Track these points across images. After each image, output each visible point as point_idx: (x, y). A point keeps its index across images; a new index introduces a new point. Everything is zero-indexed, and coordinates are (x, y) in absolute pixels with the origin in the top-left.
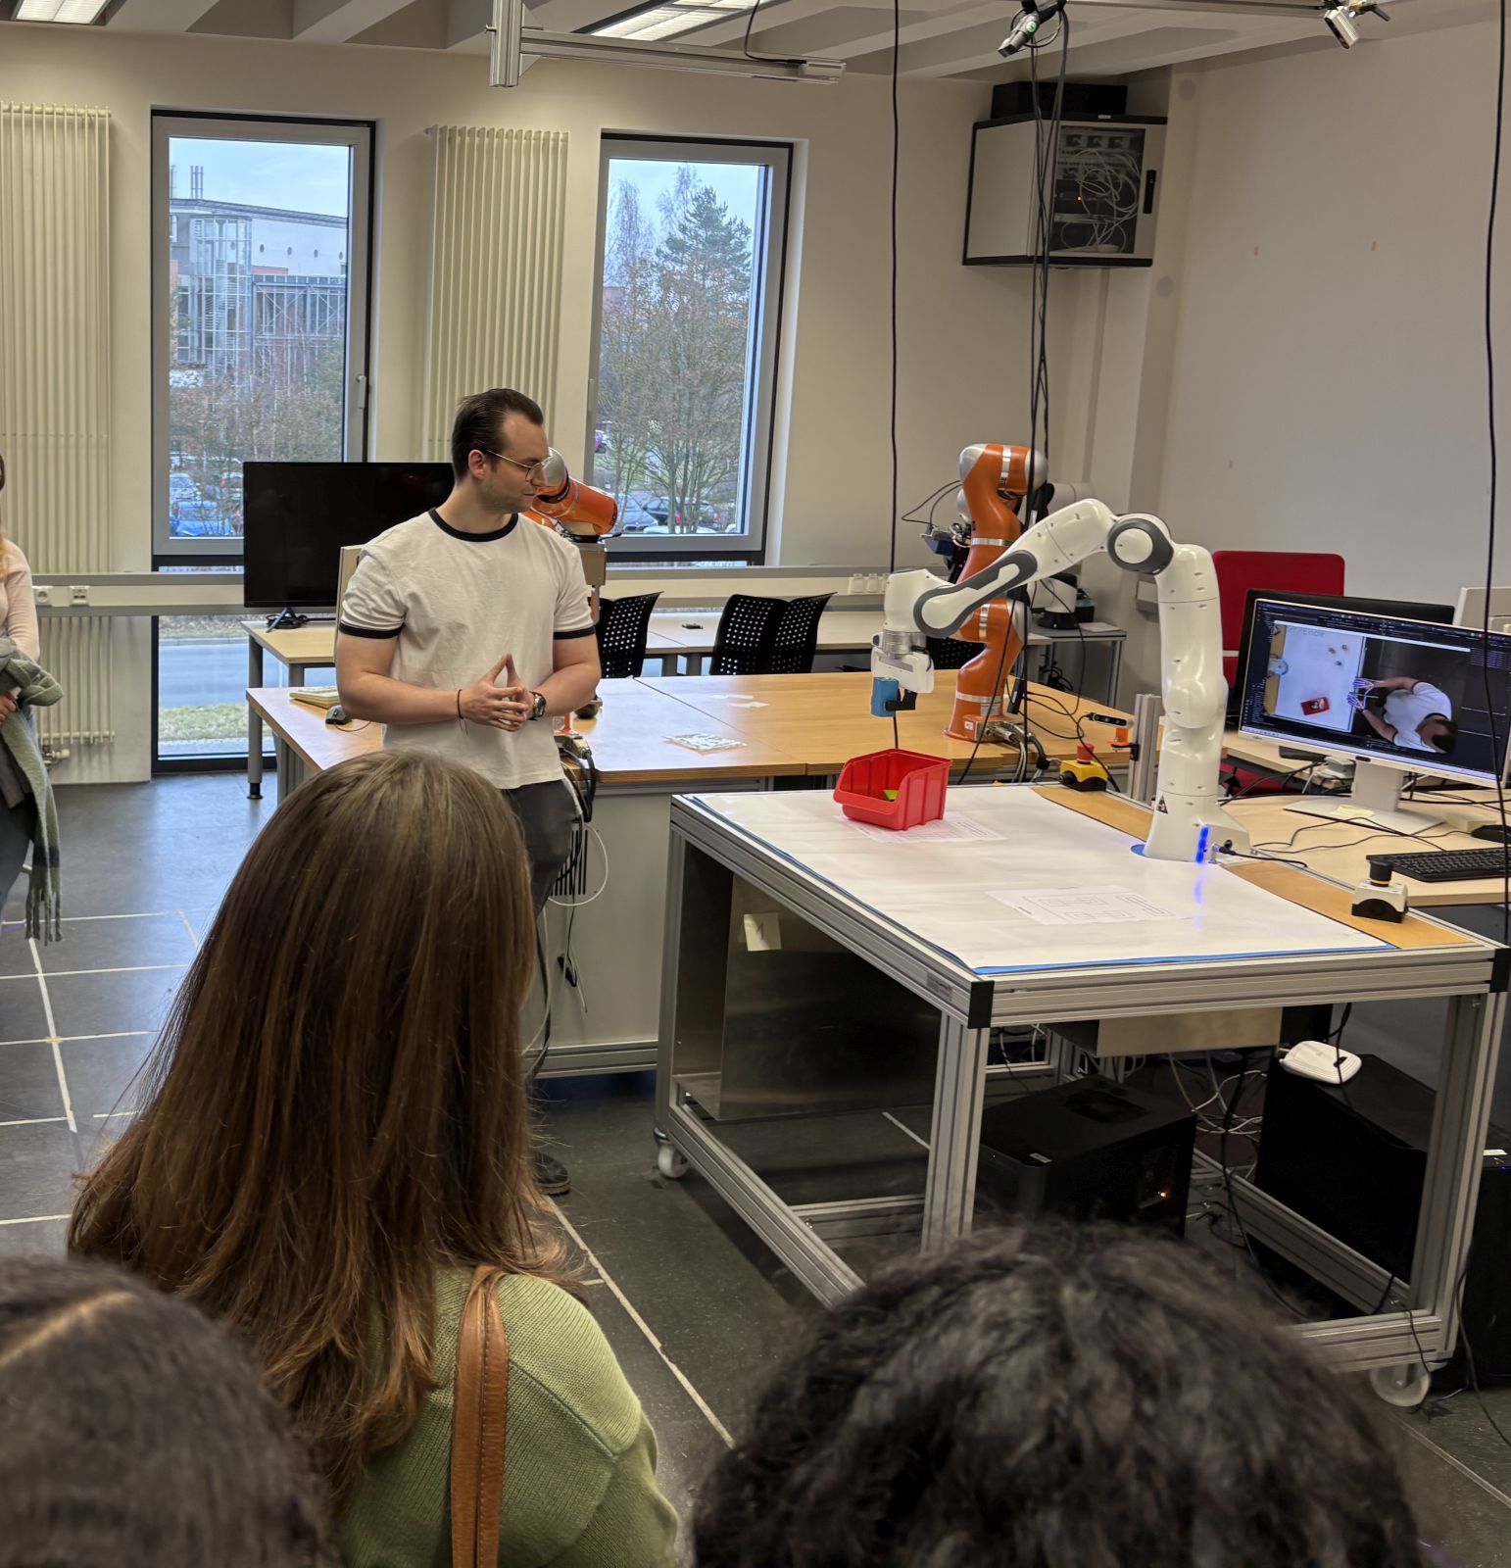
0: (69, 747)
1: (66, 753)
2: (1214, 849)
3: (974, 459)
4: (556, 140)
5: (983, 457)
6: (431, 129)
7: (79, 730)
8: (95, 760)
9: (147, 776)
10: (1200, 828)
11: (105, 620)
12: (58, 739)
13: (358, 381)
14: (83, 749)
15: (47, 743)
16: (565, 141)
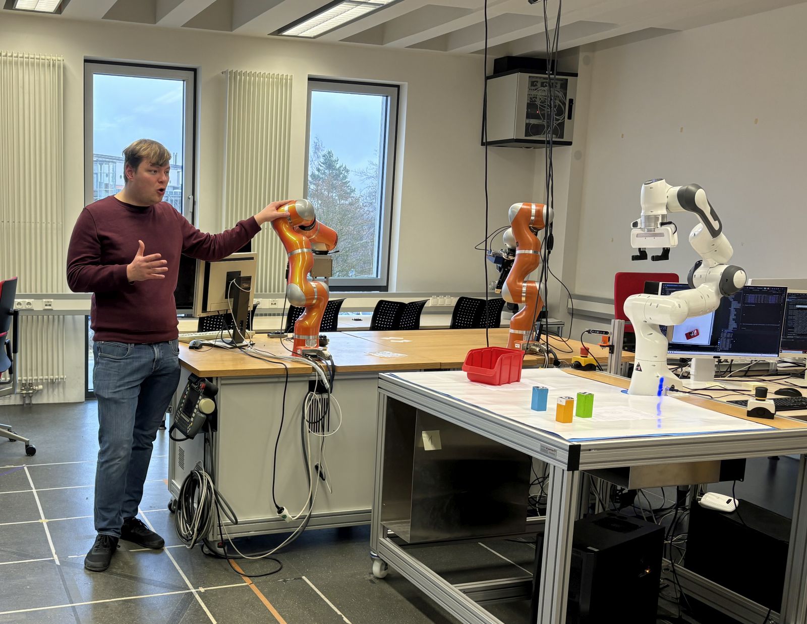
0: (42, 384)
1: (41, 387)
2: (666, 390)
3: (517, 211)
4: (286, 80)
5: (521, 209)
6: (225, 72)
7: (48, 375)
8: (56, 390)
9: (83, 399)
10: (659, 378)
11: (61, 317)
12: (37, 380)
13: (189, 198)
14: (49, 385)
15: (31, 382)
16: (291, 79)
